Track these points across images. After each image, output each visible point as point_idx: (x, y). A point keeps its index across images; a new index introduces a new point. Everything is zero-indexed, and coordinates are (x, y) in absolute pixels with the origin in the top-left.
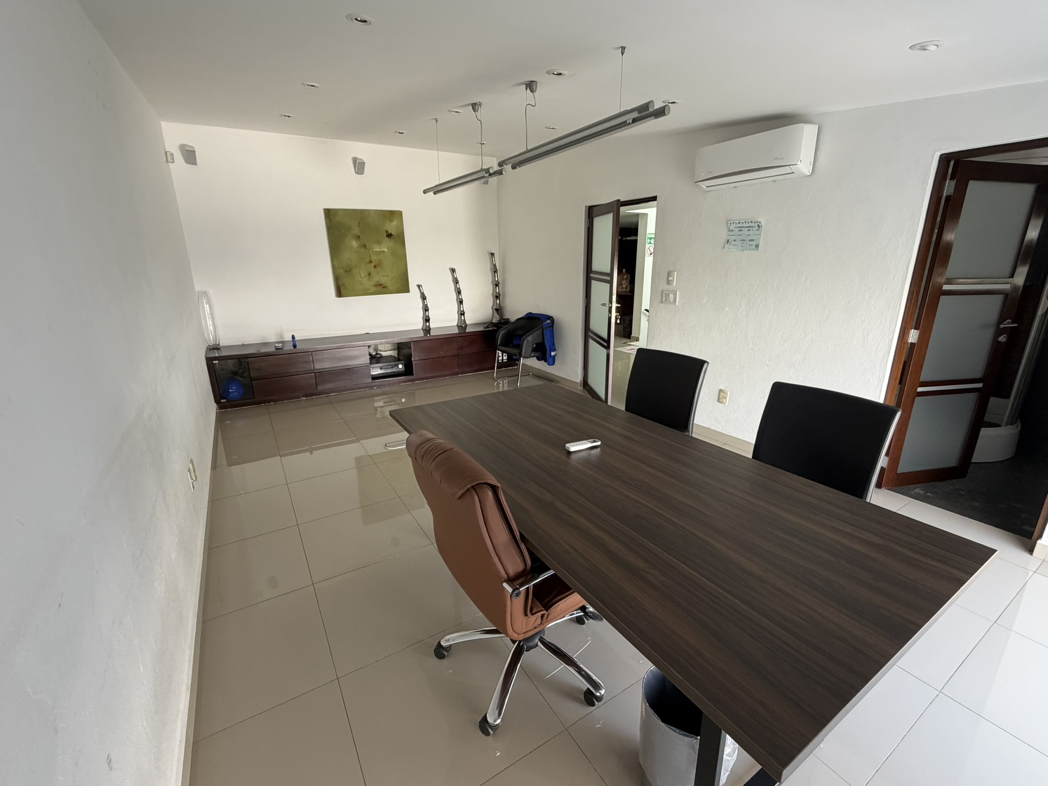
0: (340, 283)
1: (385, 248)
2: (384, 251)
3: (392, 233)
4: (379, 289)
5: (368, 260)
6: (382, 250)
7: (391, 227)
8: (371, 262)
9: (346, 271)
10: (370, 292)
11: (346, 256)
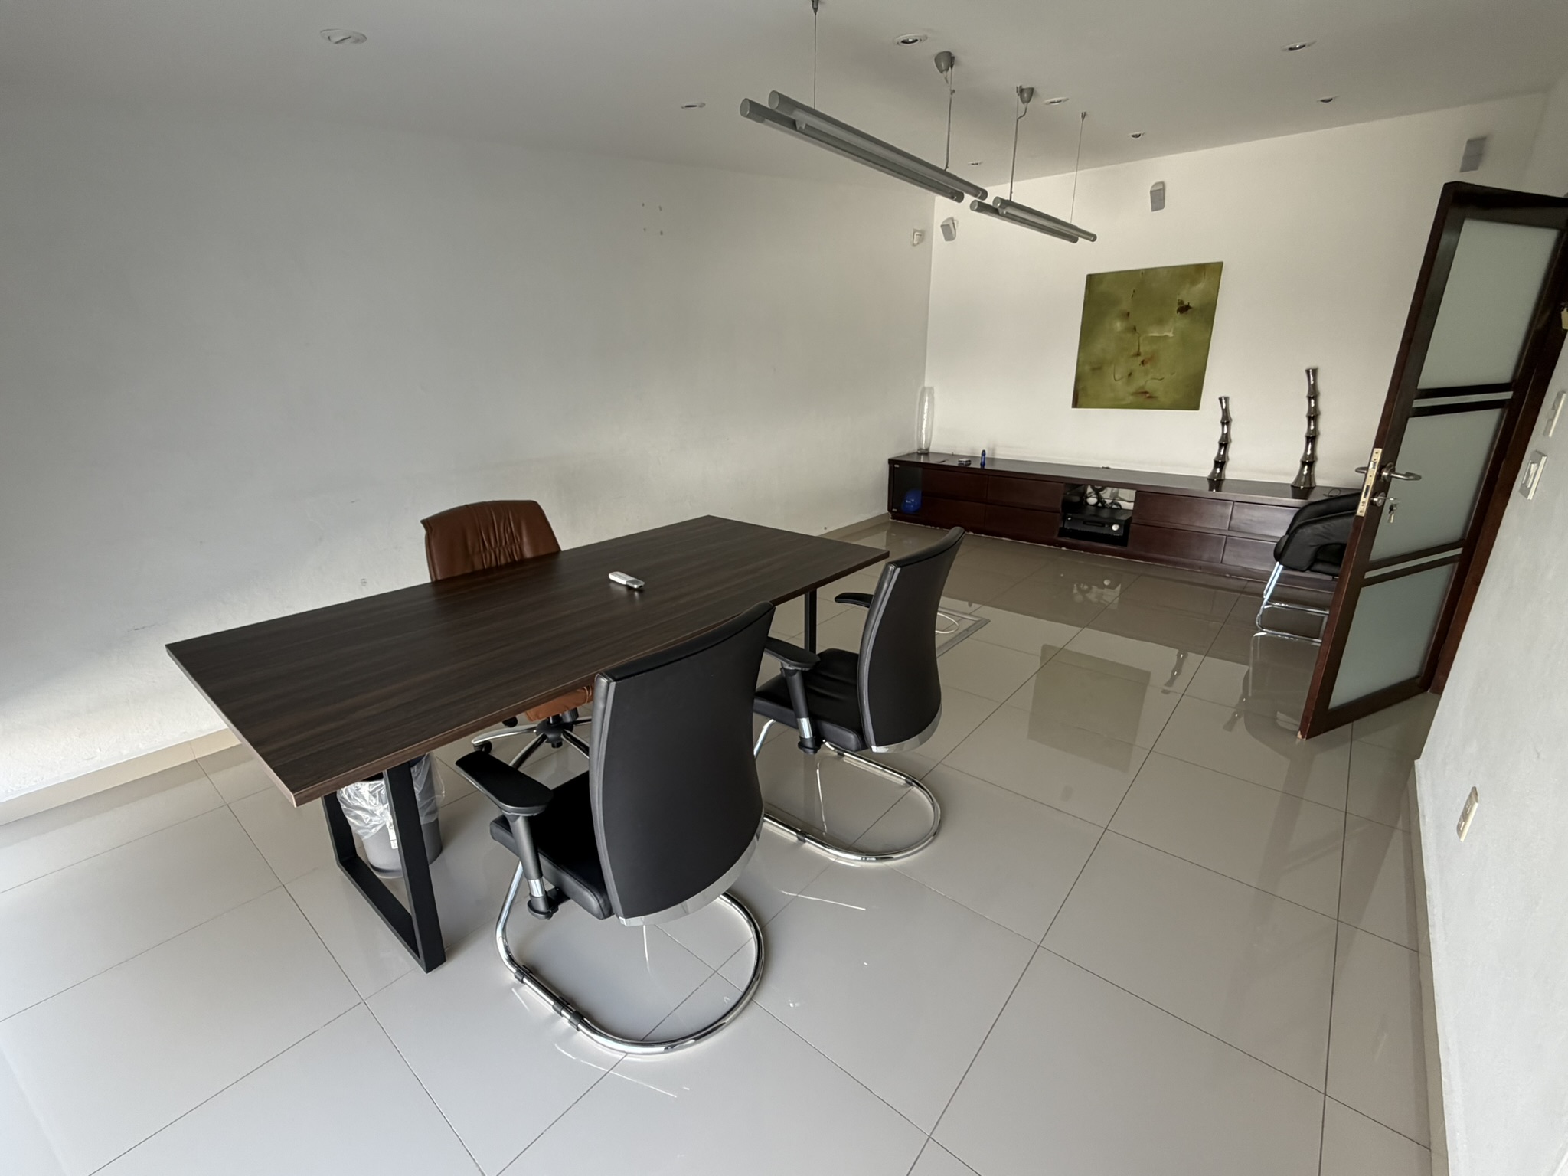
0: (1080, 387)
1: (1169, 331)
2: (1166, 336)
3: (1190, 305)
4: (1141, 399)
5: (1134, 351)
6: (1165, 334)
7: (1192, 295)
8: (1138, 354)
9: (1094, 369)
10: (1124, 403)
11: (1103, 345)
